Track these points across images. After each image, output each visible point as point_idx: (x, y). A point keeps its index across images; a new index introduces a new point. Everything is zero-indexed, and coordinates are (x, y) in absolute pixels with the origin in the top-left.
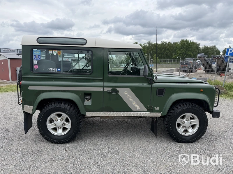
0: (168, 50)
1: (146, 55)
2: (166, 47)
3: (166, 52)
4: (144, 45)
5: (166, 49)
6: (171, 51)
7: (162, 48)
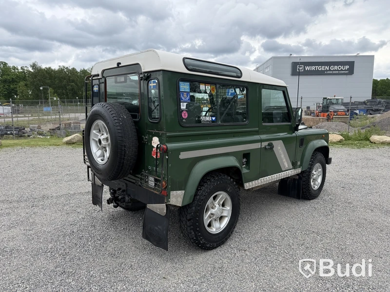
0: (73, 81)
1: (41, 88)
2: (69, 77)
3: (71, 86)
4: (22, 68)
5: (69, 79)
6: (79, 84)
7: (62, 78)
